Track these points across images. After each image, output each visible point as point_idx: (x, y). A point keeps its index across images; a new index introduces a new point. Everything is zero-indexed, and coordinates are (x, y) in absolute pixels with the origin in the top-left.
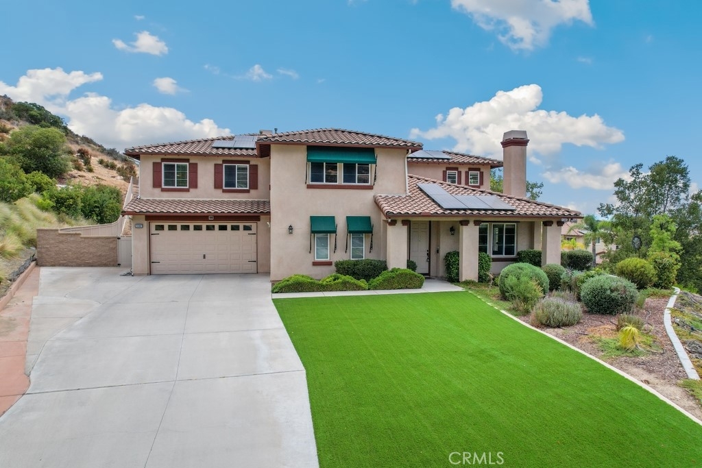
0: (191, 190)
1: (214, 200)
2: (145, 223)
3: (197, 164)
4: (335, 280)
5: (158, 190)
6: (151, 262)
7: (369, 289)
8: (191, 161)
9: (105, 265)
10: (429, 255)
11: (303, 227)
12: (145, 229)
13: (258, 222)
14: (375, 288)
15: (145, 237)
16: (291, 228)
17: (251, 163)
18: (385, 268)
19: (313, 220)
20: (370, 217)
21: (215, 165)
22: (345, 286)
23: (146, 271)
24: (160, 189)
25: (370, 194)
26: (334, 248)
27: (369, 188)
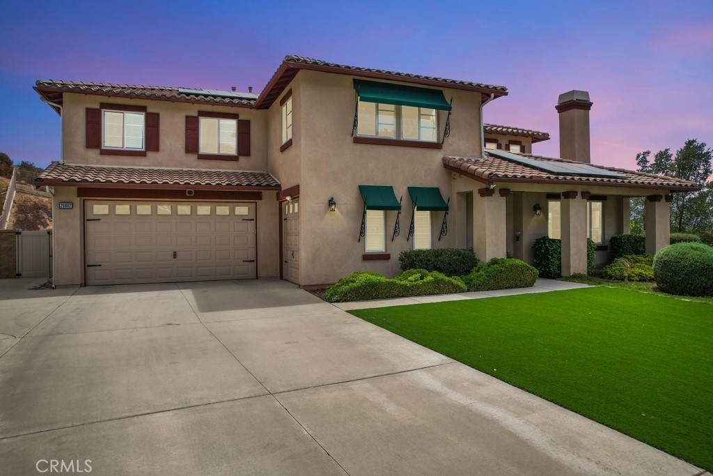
0: (149, 154)
1: (185, 169)
2: (77, 201)
3: (158, 115)
4: (422, 277)
5: (94, 153)
6: (86, 266)
7: (468, 291)
8: (149, 110)
12: (77, 211)
13: (259, 202)
14: (477, 289)
15: (77, 223)
16: (331, 202)
17: (240, 118)
18: (475, 259)
19: (365, 190)
20: (438, 189)
21: (188, 118)
22: (438, 287)
23: (79, 280)
24: (97, 152)
25: (438, 156)
26: (392, 233)
27: (436, 146)
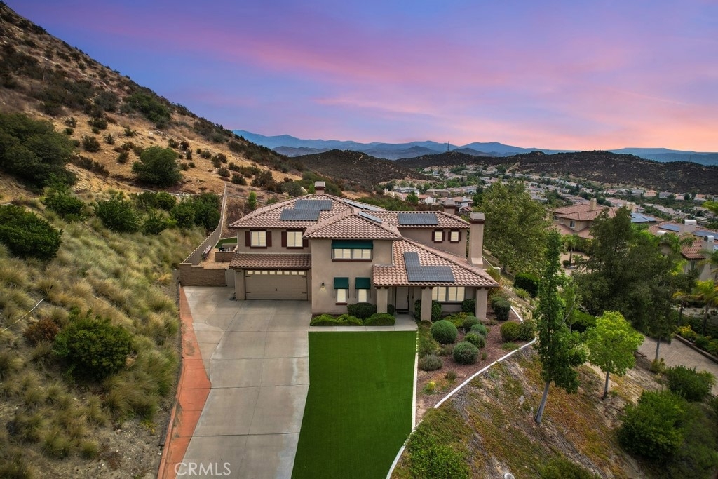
0: (268, 248)
1: (281, 254)
2: (242, 271)
3: (271, 232)
4: (344, 319)
5: (248, 248)
6: (246, 293)
7: (363, 326)
8: (268, 232)
9: (219, 286)
10: (408, 298)
11: (330, 283)
12: (242, 274)
13: (308, 271)
14: (367, 325)
15: (242, 279)
16: (323, 284)
17: (303, 231)
18: (375, 312)
19: (337, 280)
20: (370, 278)
21: (282, 233)
22: (350, 324)
23: (244, 298)
24: (250, 248)
25: (370, 265)
26: (348, 296)
27: (369, 261)
